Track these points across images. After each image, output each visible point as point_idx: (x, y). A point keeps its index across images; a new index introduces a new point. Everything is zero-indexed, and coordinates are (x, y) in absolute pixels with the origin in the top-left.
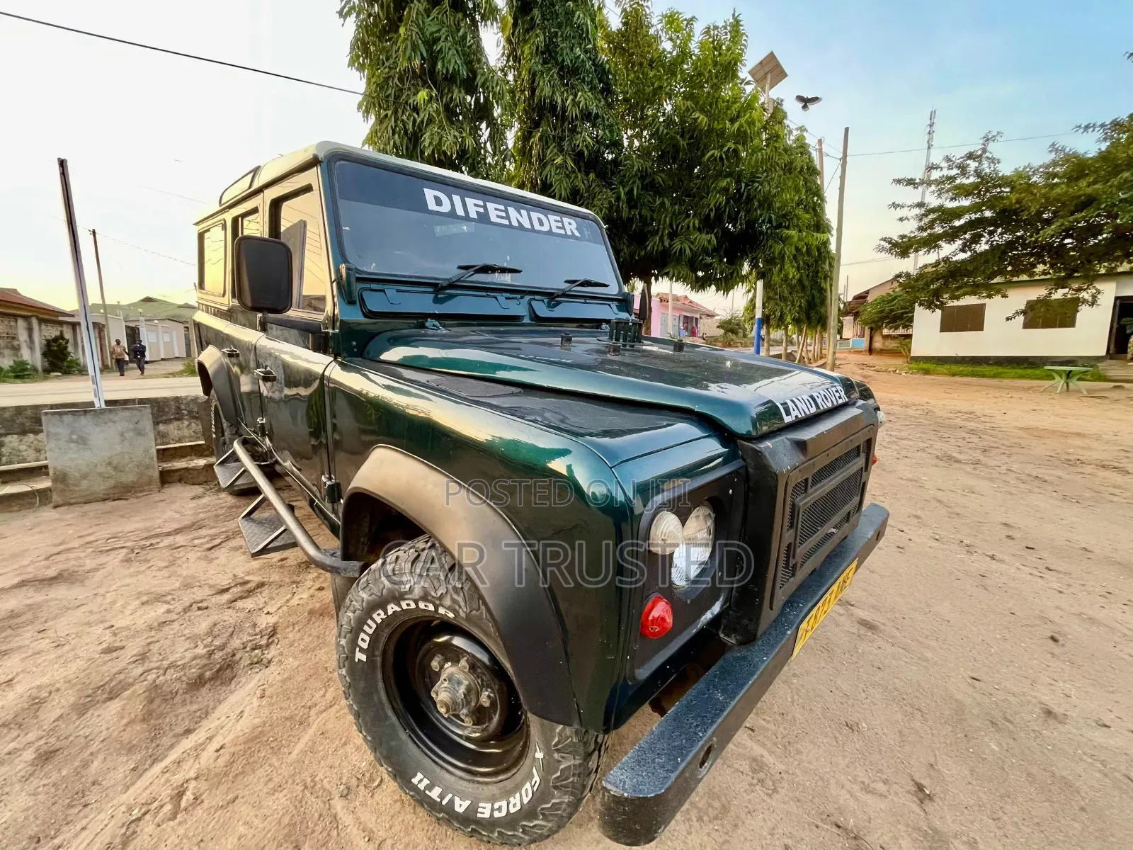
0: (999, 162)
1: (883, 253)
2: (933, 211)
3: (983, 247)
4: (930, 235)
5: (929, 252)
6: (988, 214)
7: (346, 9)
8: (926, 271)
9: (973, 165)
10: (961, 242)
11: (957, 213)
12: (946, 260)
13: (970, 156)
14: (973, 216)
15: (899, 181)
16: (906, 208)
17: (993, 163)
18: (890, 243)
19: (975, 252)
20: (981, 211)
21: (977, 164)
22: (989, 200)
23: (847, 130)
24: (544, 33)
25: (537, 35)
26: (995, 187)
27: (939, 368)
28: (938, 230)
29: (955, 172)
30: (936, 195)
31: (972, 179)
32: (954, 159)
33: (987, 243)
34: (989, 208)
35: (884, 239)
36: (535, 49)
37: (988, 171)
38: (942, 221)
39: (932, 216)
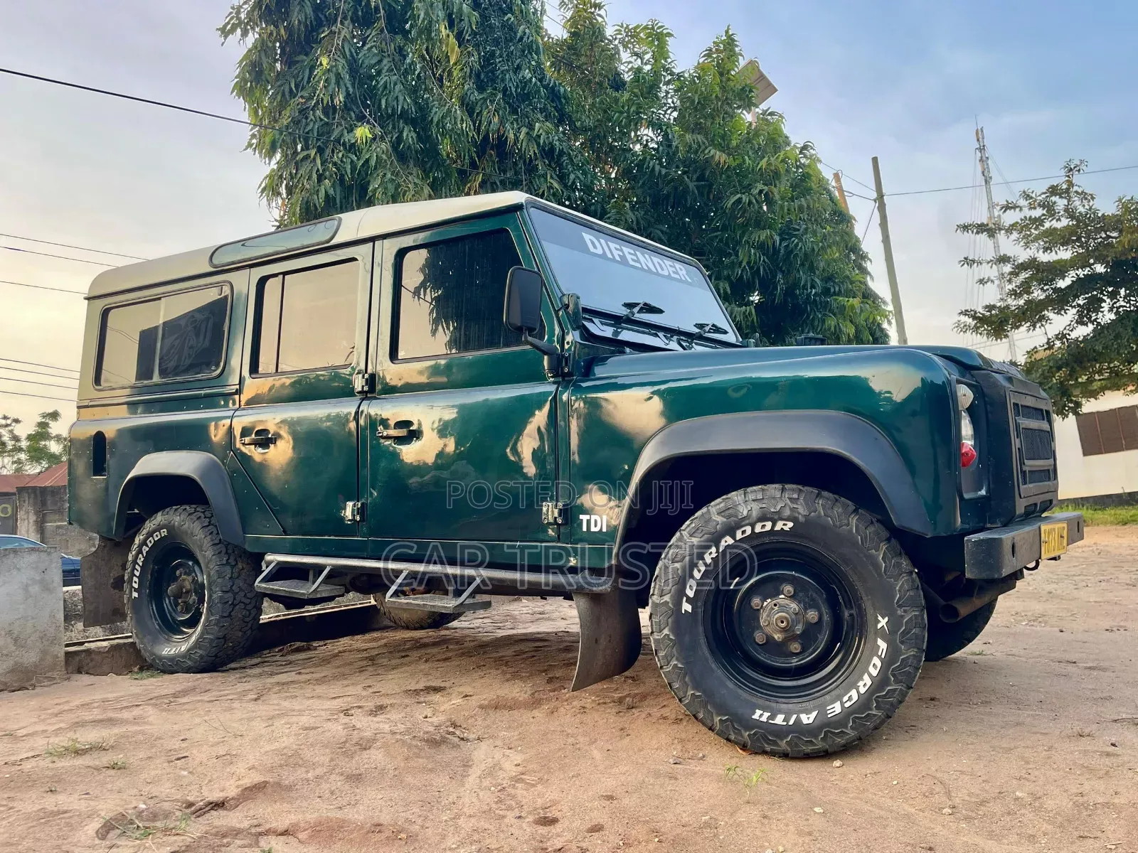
0: (1093, 198)
1: (969, 333)
2: (1023, 267)
3: (1106, 316)
4: (1028, 302)
5: (1035, 327)
6: (1100, 269)
7: (229, 27)
8: (1038, 356)
9: (1061, 203)
10: (1074, 311)
11: (1058, 269)
12: (1061, 336)
13: (1054, 190)
14: (1081, 273)
15: (965, 228)
16: (984, 265)
17: (1086, 199)
18: (974, 318)
19: (1099, 324)
20: (1090, 265)
21: (1065, 202)
22: (1096, 249)
23: (875, 160)
24: (478, 51)
25: (469, 52)
26: (1098, 231)
27: (1099, 515)
28: (1038, 294)
29: (1038, 212)
30: (1022, 244)
31: (1065, 222)
32: (1034, 195)
33: (1111, 310)
34: (1097, 260)
35: (965, 313)
36: (468, 71)
37: (1081, 209)
38: (1040, 281)
39: (1024, 275)
